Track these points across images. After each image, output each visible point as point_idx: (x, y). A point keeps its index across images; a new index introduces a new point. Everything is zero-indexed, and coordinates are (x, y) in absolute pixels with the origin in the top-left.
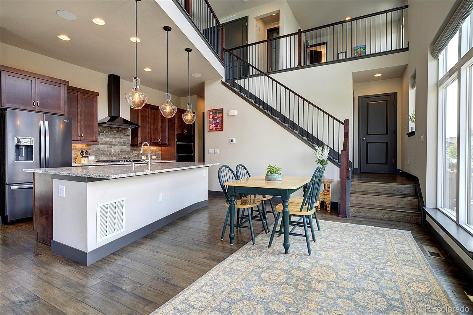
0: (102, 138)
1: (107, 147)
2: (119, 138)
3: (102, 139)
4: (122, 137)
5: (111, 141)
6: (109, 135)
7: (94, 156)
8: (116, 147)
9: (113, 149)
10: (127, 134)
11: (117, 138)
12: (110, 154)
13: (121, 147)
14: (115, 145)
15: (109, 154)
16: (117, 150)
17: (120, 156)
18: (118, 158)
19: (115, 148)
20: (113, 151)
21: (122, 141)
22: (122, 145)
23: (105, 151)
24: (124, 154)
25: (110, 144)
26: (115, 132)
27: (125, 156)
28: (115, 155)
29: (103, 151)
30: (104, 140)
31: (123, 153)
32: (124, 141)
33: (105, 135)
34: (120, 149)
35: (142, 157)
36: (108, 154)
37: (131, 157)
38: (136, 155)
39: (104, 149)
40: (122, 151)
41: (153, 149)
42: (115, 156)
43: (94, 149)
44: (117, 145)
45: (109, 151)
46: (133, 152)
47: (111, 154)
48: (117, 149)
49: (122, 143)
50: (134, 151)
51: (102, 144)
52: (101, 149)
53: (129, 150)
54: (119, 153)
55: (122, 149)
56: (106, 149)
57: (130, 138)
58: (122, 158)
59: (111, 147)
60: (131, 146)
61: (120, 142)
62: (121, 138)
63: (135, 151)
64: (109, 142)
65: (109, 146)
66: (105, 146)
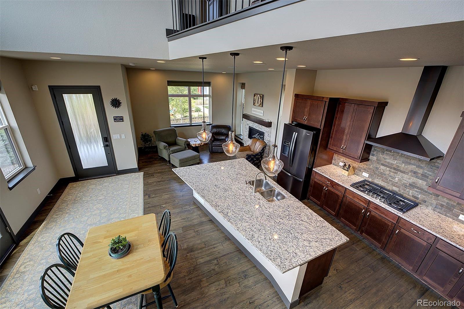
0: (385, 157)
1: (389, 171)
2: (415, 165)
3: (386, 159)
5: (398, 165)
7: (369, 174)
9: (397, 177)
12: (390, 180)
14: (403, 172)
15: (389, 179)
16: (406, 181)
17: (407, 190)
19: (402, 177)
20: (397, 179)
22: (417, 177)
23: (385, 174)
25: (395, 169)
27: (418, 195)
29: (381, 173)
30: (388, 161)
33: (393, 155)
34: (411, 181)
36: (387, 180)
39: (384, 171)
40: (412, 186)
43: (371, 167)
44: (408, 175)
45: (391, 177)
47: (392, 180)
51: (383, 165)
52: (380, 170)
54: (407, 186)
55: (413, 183)
56: (387, 173)
59: (396, 173)
61: (415, 173)
62: (418, 167)
64: (394, 166)
65: (393, 170)
66: (388, 168)
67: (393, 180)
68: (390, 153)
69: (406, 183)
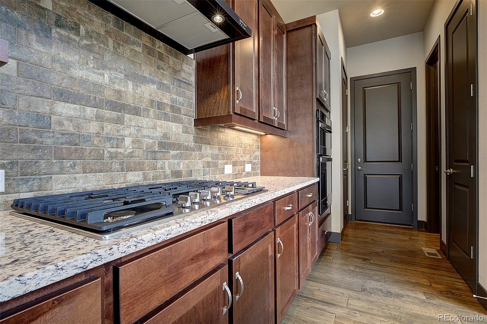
0: (62, 57)
2: (153, 82)
3: (67, 66)
4: (165, 82)
5: (117, 87)
6: (108, 57)
8: (144, 121)
9: (127, 132)
10: (183, 74)
11: (144, 80)
12: (113, 156)
13: (161, 127)
14: (136, 111)
15: (106, 154)
16: (149, 137)
17: (159, 164)
18: (151, 174)
19: (139, 129)
20: (128, 141)
21: (165, 101)
22: (166, 118)
23: (87, 140)
24: (175, 157)
26: (137, 49)
27: (178, 164)
28: (137, 160)
29: (70, 139)
30: (79, 73)
31: (173, 152)
32: (173, 101)
33: (89, 48)
34: (158, 134)
35: (226, 166)
37: (196, 168)
38: (208, 163)
39: (77, 128)
40: (165, 145)
41: (247, 142)
42: (139, 167)
44: (148, 116)
45: (110, 139)
46: (200, 149)
47: (117, 153)
48: (145, 132)
49: (168, 109)
50: (204, 146)
51: (62, 96)
53: (189, 139)
54: (155, 152)
55: (165, 136)
57: (192, 94)
58: (168, 172)
59: (119, 121)
60: (195, 126)
61: (160, 106)
62: (161, 86)
63: (208, 147)
64: (108, 94)
65: (108, 113)
66: (88, 110)
67: (119, 150)
68: (77, 39)
69: (152, 146)
